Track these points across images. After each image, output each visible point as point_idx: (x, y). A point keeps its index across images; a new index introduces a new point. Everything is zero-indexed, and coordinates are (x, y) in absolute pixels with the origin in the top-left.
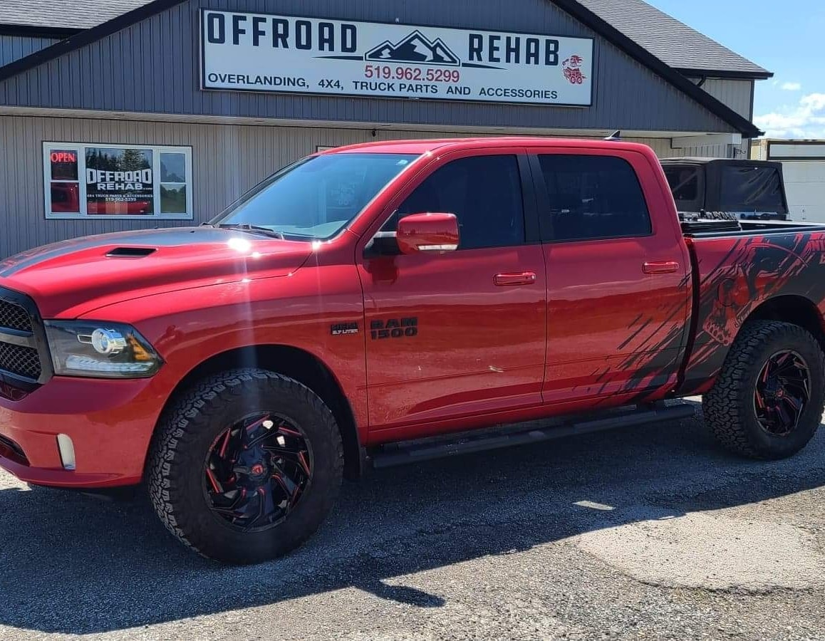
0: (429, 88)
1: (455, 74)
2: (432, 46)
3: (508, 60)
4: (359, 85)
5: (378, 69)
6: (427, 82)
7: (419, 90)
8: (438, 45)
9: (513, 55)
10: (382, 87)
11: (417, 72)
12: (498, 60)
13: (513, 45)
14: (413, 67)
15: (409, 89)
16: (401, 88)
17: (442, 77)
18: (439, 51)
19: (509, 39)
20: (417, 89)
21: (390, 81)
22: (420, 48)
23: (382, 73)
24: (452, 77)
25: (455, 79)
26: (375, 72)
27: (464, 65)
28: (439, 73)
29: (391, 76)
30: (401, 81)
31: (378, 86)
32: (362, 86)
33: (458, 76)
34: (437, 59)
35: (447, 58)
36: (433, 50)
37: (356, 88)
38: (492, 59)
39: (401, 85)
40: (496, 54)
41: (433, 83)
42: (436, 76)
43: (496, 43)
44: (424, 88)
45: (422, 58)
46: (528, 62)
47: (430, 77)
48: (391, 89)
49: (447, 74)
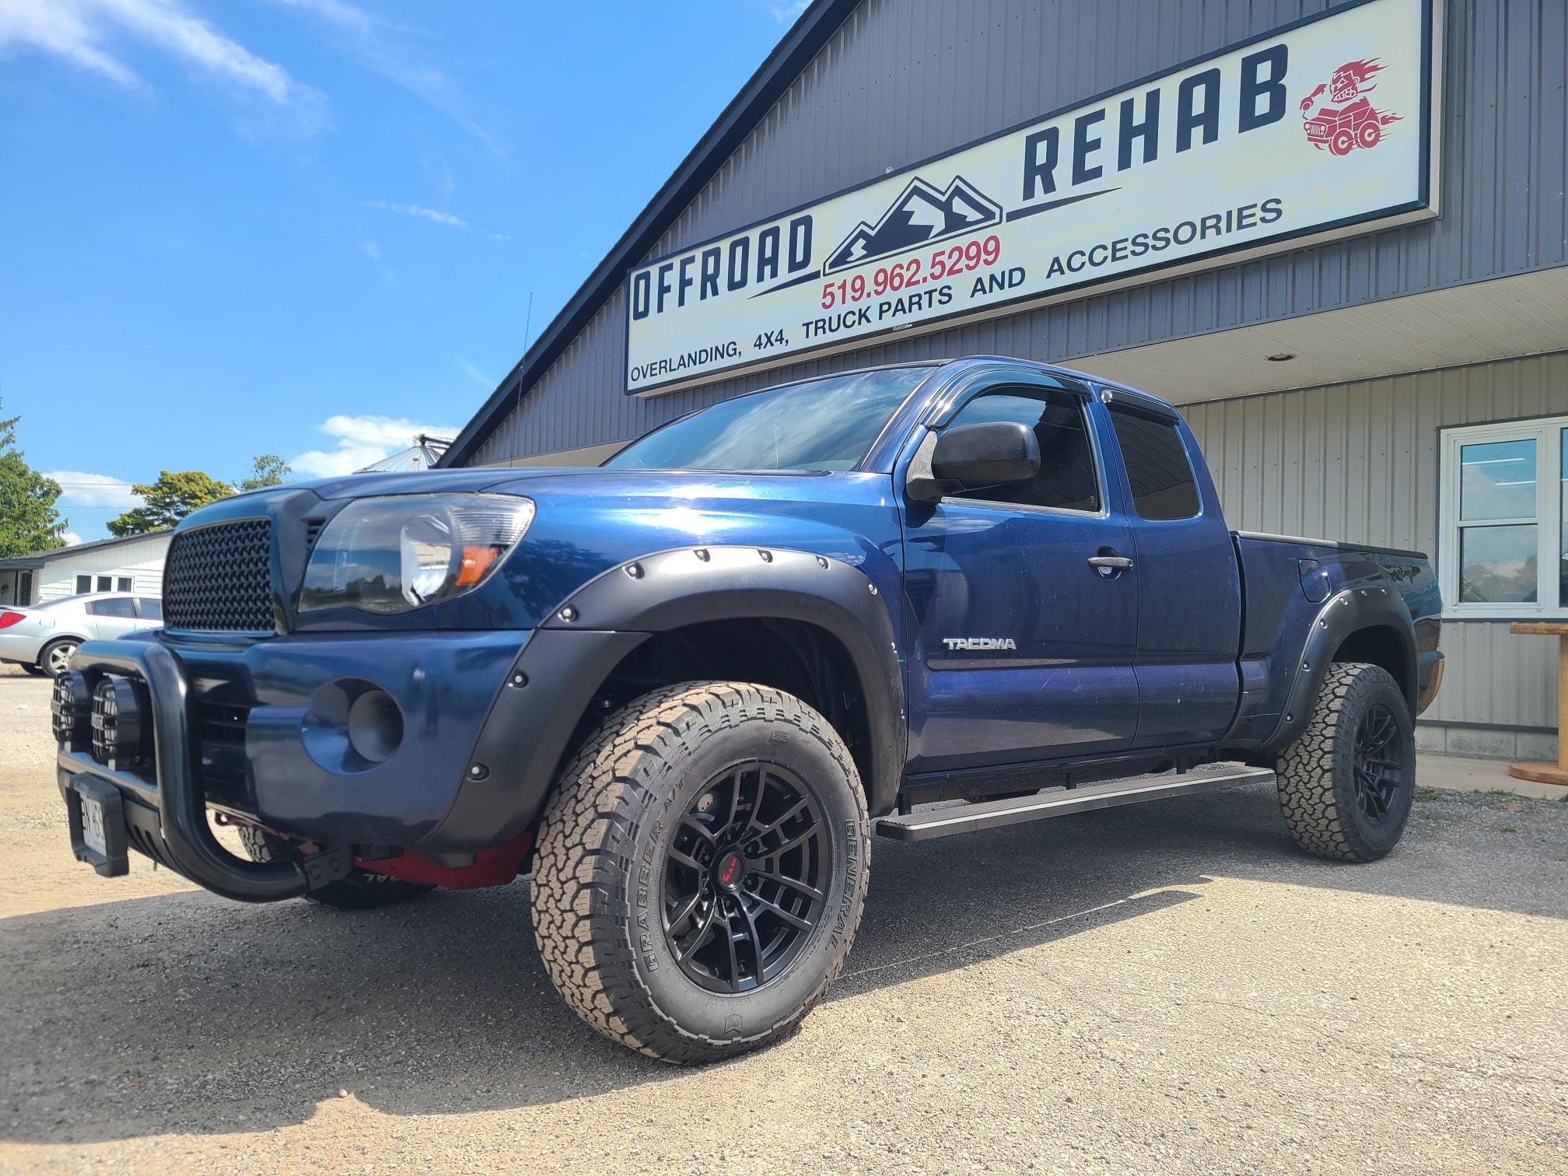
0: (936, 296)
1: (991, 246)
2: (943, 199)
3: (1124, 162)
4: (812, 327)
5: (843, 287)
6: (932, 284)
7: (915, 307)
8: (958, 192)
9: (1138, 143)
10: (850, 320)
11: (914, 267)
12: (1097, 172)
13: (1139, 117)
14: (905, 259)
15: (896, 310)
16: (881, 312)
17: (964, 261)
18: (959, 206)
19: (1127, 108)
20: (911, 304)
21: (862, 304)
22: (923, 214)
23: (849, 292)
24: (983, 256)
25: (990, 258)
26: (838, 294)
27: (1012, 216)
28: (956, 254)
29: (865, 294)
30: (883, 298)
31: (842, 321)
32: (817, 328)
33: (997, 250)
34: (955, 223)
35: (973, 215)
36: (946, 207)
37: (807, 337)
38: (1081, 174)
39: (881, 305)
40: (1091, 160)
41: (945, 280)
42: (948, 264)
43: (1093, 132)
44: (925, 299)
45: (923, 232)
46: (1183, 143)
47: (937, 270)
48: (863, 319)
49: (973, 251)
